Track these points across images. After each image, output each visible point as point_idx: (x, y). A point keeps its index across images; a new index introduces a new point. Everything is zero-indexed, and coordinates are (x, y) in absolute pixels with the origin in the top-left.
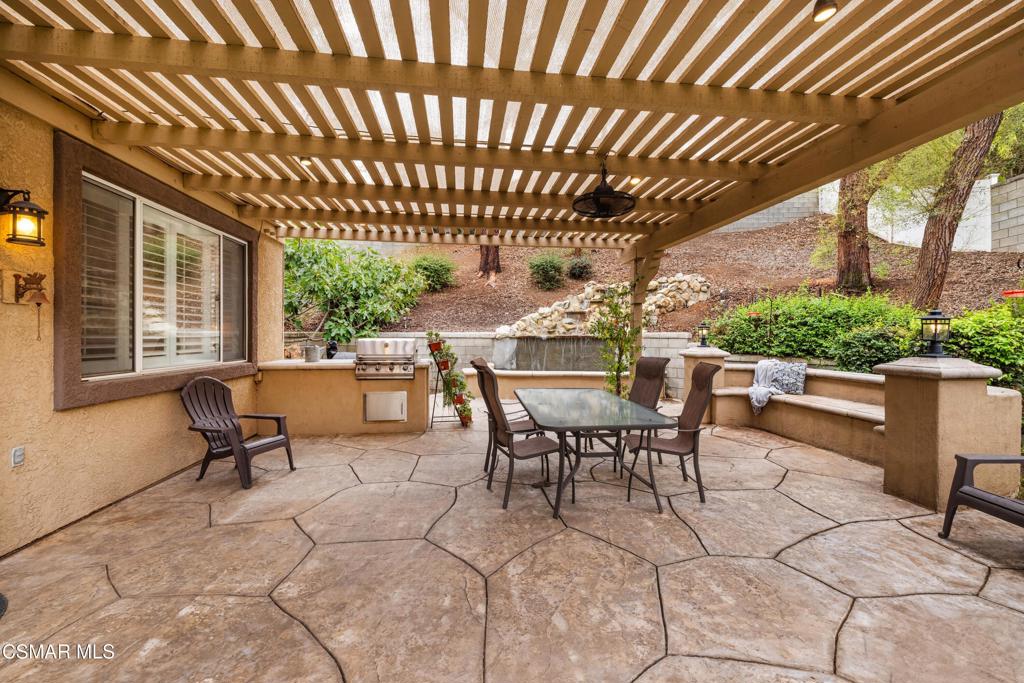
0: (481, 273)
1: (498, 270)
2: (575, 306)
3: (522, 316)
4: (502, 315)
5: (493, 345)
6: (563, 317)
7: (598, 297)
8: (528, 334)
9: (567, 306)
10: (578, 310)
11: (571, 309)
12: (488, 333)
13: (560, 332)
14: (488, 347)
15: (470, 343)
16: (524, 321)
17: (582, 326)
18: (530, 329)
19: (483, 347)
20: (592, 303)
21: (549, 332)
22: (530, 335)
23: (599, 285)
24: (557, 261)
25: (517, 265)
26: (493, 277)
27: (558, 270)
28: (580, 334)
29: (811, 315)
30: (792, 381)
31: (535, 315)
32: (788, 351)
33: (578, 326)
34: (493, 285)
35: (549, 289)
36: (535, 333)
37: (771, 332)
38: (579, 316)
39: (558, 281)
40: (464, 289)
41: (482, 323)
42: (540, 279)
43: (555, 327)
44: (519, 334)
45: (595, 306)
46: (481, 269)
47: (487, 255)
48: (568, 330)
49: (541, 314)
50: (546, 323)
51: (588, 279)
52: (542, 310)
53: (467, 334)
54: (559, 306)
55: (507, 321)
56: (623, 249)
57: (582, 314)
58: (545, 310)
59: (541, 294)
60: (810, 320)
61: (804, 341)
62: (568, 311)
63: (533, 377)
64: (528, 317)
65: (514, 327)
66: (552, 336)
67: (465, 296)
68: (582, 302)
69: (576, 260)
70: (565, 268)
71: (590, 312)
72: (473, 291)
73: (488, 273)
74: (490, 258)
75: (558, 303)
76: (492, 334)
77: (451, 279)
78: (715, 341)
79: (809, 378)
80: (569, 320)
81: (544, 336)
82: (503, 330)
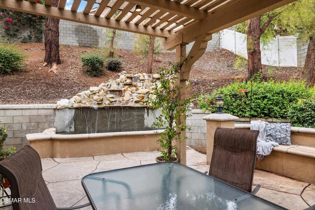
0: (45, 64)
1: (59, 62)
2: (114, 87)
3: (77, 92)
4: (62, 92)
5: (55, 114)
6: (107, 94)
7: (129, 81)
8: (83, 105)
9: (109, 86)
10: (116, 89)
11: (112, 89)
12: (50, 105)
13: (106, 103)
14: (51, 116)
15: (35, 113)
16: (80, 96)
17: (121, 99)
18: (84, 102)
19: (46, 116)
20: (125, 85)
21: (98, 104)
22: (84, 106)
23: (128, 75)
24: (100, 57)
25: (73, 60)
26: (55, 66)
27: (101, 63)
28: (121, 105)
29: (268, 92)
30: (283, 136)
31: (88, 92)
32: (256, 114)
33: (118, 99)
34: (55, 72)
35: (95, 76)
36: (88, 105)
37: (245, 103)
38: (118, 93)
39: (101, 71)
40: (31, 73)
41: (46, 97)
42: (90, 69)
43: (102, 100)
44: (76, 105)
45: (127, 87)
46: (45, 61)
47: (50, 51)
48: (112, 102)
49: (91, 91)
50: (95, 97)
51: (119, 71)
52: (92, 88)
53: (31, 106)
54: (104, 86)
55: (66, 96)
56: (166, 38)
57: (120, 91)
58: (94, 89)
59: (90, 79)
60: (269, 95)
61: (265, 108)
62: (109, 89)
63: (89, 139)
64: (82, 93)
65: (72, 100)
66: (101, 106)
67: (32, 78)
68: (119, 84)
69: (111, 59)
70: (105, 64)
71: (125, 90)
72: (39, 75)
73: (51, 64)
74: (53, 54)
75: (103, 84)
76: (54, 106)
77: (21, 65)
78: (209, 108)
79: (293, 133)
80: (112, 95)
81: (96, 106)
82: (63, 102)
